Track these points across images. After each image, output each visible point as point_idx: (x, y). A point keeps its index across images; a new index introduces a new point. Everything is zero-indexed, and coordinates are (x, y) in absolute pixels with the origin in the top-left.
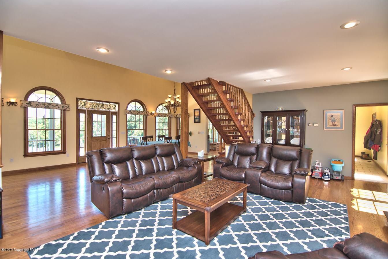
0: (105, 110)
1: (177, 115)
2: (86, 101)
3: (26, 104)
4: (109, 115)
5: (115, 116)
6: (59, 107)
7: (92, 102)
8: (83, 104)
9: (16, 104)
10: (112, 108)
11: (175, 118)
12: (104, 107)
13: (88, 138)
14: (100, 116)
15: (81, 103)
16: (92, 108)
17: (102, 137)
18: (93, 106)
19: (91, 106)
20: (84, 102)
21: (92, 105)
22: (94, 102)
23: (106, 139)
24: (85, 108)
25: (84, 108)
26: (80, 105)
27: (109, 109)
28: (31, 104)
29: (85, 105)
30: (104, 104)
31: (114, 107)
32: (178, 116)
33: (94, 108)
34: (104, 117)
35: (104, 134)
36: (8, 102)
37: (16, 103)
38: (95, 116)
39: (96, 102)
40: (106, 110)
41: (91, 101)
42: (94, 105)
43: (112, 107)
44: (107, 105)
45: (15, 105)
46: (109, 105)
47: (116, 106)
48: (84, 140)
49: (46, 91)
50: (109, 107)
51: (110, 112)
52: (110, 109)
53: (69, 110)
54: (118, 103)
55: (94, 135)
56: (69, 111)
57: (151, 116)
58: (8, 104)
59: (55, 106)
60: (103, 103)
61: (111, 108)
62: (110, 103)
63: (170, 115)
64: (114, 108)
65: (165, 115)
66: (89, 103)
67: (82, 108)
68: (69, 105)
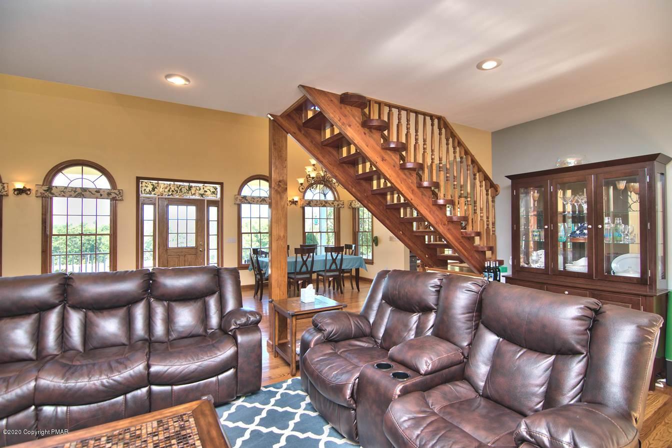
0: (194, 197)
1: (351, 203)
2: (157, 182)
3: (44, 192)
4: (201, 206)
5: (216, 209)
6: (101, 195)
7: (169, 183)
8: (150, 188)
9: (29, 193)
10: (209, 193)
11: (349, 208)
12: (191, 193)
13: (160, 250)
14: (182, 208)
15: (146, 186)
16: (169, 195)
17: (187, 248)
18: (169, 191)
19: (167, 190)
20: (153, 185)
21: (168, 188)
22: (172, 183)
23: (197, 252)
24: (155, 194)
25: (152, 195)
26: (145, 190)
27: (202, 195)
28: (52, 192)
29: (154, 189)
30: (191, 187)
31: (213, 192)
32: (353, 205)
33: (172, 194)
34: (192, 210)
35: (192, 243)
36: (15, 190)
37: (29, 190)
38: (172, 209)
39: (176, 183)
40: (197, 197)
41: (166, 182)
42: (173, 189)
43: (208, 191)
44: (198, 188)
45: (27, 194)
46: (202, 188)
47: (216, 189)
48: (152, 253)
49: (84, 167)
50: (202, 192)
51: (204, 200)
52: (204, 196)
53: (122, 200)
54: (221, 184)
55: (172, 244)
56: (122, 202)
57: (293, 206)
58: (16, 193)
59: (94, 192)
60: (191, 184)
61: (206, 193)
62: (206, 185)
63: (336, 203)
64: (211, 192)
65: (324, 203)
66: (162, 186)
67: (148, 195)
68: (121, 191)
